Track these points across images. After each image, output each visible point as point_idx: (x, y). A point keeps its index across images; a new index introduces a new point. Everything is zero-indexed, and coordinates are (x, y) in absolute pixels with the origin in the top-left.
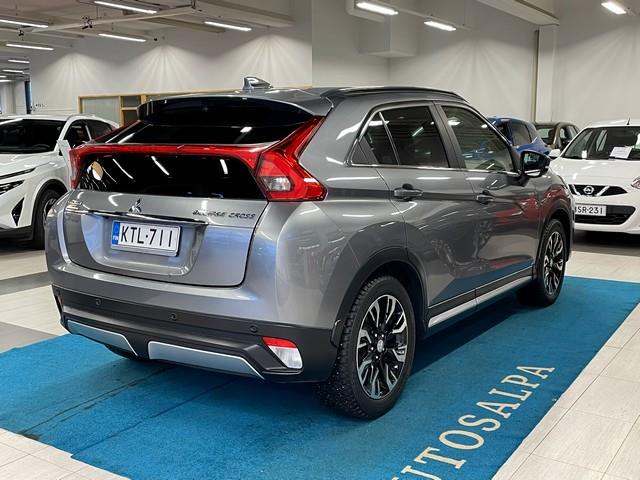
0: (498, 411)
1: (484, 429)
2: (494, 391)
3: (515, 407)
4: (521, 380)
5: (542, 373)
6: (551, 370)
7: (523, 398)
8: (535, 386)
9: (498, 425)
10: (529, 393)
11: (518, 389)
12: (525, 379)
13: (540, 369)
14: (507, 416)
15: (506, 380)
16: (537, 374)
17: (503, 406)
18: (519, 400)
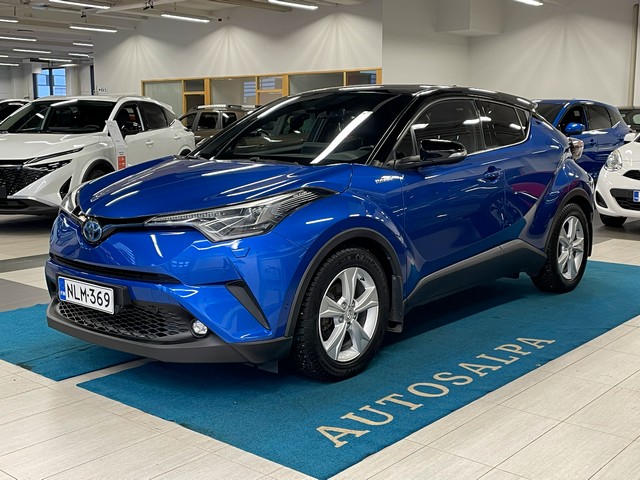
0: (477, 371)
1: (455, 383)
2: (483, 356)
3: (494, 368)
4: (515, 349)
5: (539, 344)
6: (549, 342)
7: (507, 362)
8: (524, 354)
9: (470, 380)
10: (516, 359)
11: (506, 355)
13: (540, 341)
14: (482, 375)
15: (500, 348)
16: (534, 344)
18: (502, 364)
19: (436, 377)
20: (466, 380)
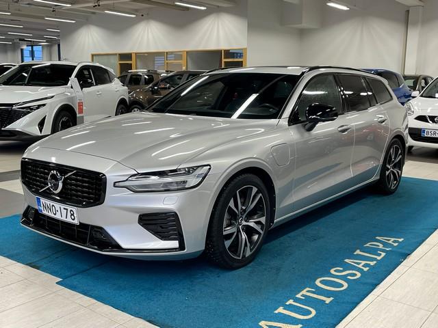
0: (360, 266)
1: (349, 277)
2: (358, 252)
3: (372, 263)
4: (378, 245)
5: (394, 242)
6: (401, 240)
7: (379, 258)
8: (388, 249)
9: (359, 275)
10: (384, 254)
11: (375, 251)
12: (381, 245)
13: (393, 239)
14: (366, 269)
16: (390, 242)
17: (363, 263)
19: (332, 271)
20: (356, 275)
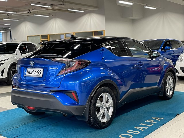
0: (141, 129)
1: (134, 134)
2: (142, 124)
3: (146, 128)
5: (159, 119)
6: (162, 118)
7: (150, 126)
8: (155, 123)
9: (139, 132)
10: (152, 125)
11: (149, 124)
12: (153, 121)
13: (159, 118)
14: (142, 130)
15: (147, 121)
16: (157, 119)
17: (142, 128)
18: (148, 126)
19: (128, 132)
20: (138, 133)
